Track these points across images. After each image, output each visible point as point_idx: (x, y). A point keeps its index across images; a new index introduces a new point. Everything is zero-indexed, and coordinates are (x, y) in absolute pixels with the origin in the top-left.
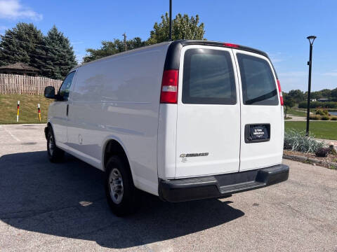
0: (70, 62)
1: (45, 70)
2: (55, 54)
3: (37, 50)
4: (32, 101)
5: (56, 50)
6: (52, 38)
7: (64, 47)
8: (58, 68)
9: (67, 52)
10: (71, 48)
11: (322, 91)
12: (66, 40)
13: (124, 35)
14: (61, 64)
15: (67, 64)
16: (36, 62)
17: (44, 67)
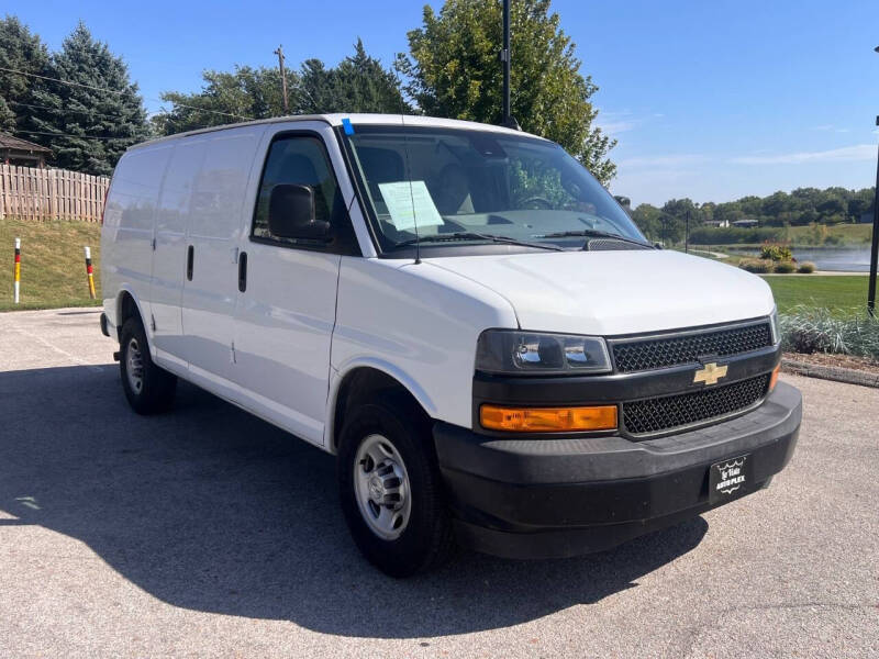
0: (132, 127)
1: (62, 150)
2: (90, 105)
3: (36, 94)
4: (40, 239)
5: (92, 93)
6: (77, 59)
7: (113, 84)
8: (99, 144)
9: (125, 98)
10: (134, 88)
11: (742, 201)
12: (117, 65)
13: (277, 53)
14: (106, 134)
15: (124, 134)
16: (34, 127)
17: (60, 141)
